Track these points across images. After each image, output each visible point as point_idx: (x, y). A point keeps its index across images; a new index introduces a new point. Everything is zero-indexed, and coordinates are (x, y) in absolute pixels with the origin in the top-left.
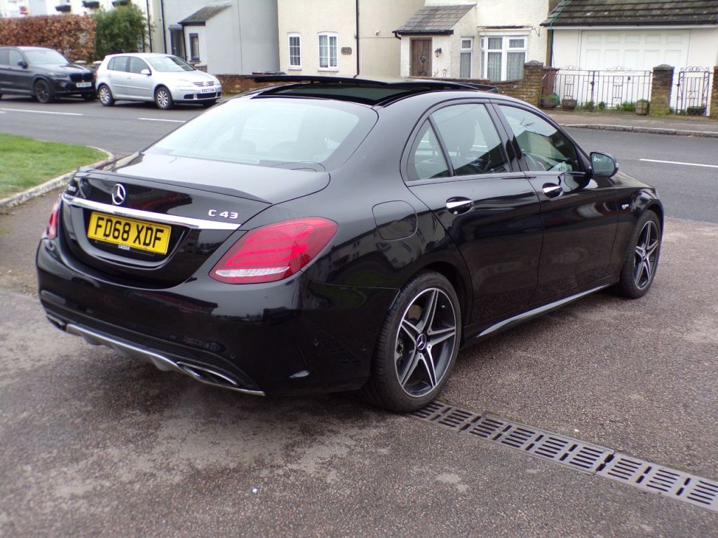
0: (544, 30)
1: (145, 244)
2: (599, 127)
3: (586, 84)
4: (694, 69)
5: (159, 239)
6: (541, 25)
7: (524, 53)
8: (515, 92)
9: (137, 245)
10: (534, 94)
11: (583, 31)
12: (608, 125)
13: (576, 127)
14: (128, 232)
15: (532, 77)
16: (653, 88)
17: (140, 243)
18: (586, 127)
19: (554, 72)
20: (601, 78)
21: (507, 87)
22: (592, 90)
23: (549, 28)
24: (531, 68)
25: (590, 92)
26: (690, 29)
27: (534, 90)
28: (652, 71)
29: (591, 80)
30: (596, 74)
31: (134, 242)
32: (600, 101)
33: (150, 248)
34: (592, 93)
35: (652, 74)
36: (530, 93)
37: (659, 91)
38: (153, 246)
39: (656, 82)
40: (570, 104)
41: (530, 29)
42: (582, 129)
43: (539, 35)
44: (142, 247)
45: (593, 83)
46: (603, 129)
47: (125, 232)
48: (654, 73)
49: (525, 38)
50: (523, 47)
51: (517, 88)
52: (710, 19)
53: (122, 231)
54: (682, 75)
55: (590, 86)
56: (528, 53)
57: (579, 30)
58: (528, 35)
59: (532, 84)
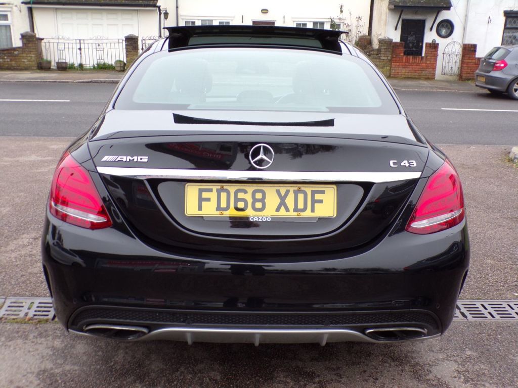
0: (24, 8)
1: (296, 209)
2: (101, 81)
3: (75, 50)
4: (152, 38)
5: (321, 201)
6: (22, 3)
7: (9, 26)
8: (16, 57)
9: (283, 213)
10: (33, 58)
11: (57, 9)
12: (107, 80)
13: (83, 82)
14: (262, 200)
15: (30, 45)
16: (127, 52)
17: (287, 210)
18: (91, 82)
19: (40, 41)
20: (86, 45)
21: (10, 53)
22: (81, 54)
23: (30, 6)
24: (28, 37)
25: (79, 55)
26: (137, 10)
27: (33, 55)
28: (124, 39)
29: (78, 47)
30: (82, 42)
31: (278, 210)
32: (79, 62)
33: (308, 213)
34: (81, 57)
35: (124, 42)
36: (29, 58)
37: (131, 53)
38: (313, 210)
39: (128, 47)
40: (64, 65)
41: (11, 6)
42: (88, 84)
43: (20, 11)
44: (292, 214)
45: (80, 49)
46: (104, 83)
47: (255, 200)
48: (125, 41)
49: (9, 14)
50: (8, 20)
51: (18, 54)
52: (151, 4)
53: (250, 201)
54: (144, 42)
55: (78, 51)
56: (13, 26)
57: (53, 8)
58: (10, 11)
59: (31, 50)
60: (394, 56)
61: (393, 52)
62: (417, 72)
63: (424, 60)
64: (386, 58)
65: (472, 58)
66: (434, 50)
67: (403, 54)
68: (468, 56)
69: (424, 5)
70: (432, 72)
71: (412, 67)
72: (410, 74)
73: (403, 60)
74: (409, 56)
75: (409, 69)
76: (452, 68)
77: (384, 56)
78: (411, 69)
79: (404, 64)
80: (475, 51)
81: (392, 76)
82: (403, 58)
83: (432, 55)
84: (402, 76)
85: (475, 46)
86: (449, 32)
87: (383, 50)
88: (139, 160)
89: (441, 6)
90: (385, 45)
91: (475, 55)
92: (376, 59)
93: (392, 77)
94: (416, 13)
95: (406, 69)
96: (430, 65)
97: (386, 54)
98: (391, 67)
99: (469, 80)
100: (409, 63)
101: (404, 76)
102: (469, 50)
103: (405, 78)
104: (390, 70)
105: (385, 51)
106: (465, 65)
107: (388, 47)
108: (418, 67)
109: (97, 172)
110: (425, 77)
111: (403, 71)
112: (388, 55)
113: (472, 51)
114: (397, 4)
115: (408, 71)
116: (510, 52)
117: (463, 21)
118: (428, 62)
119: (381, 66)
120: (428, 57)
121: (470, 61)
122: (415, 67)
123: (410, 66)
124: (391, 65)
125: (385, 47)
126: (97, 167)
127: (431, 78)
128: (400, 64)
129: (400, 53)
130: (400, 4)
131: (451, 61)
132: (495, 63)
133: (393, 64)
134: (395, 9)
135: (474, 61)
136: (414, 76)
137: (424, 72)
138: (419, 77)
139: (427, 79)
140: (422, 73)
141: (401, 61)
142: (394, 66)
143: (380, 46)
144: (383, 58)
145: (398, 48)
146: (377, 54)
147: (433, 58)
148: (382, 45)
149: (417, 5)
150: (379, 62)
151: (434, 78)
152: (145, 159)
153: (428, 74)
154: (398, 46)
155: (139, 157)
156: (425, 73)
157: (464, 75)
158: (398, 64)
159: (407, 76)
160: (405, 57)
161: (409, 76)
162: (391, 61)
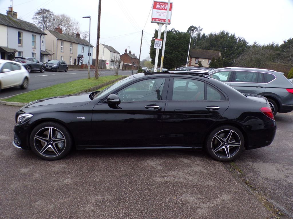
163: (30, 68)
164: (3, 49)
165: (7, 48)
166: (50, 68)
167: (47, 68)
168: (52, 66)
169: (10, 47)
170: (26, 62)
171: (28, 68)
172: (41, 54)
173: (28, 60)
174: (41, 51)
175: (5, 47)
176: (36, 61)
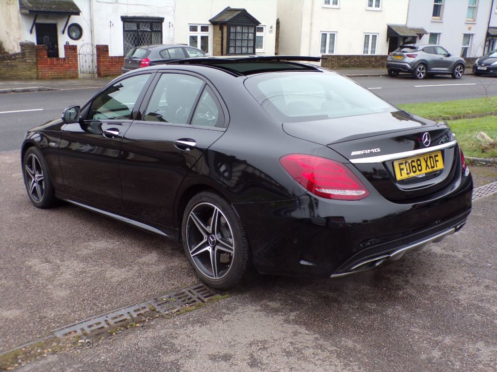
9: (428, 171)
17: (429, 168)
31: (426, 169)
33: (435, 169)
38: (436, 166)
44: (431, 170)
47: (418, 166)
60: (39, 59)
61: (37, 55)
62: (62, 72)
63: (66, 61)
64: (31, 61)
65: (106, 57)
66: (73, 51)
67: (46, 57)
68: (103, 55)
69: (56, 10)
70: (75, 72)
71: (57, 68)
72: (56, 74)
73: (47, 62)
74: (52, 58)
75: (54, 70)
76: (89, 66)
77: (29, 60)
78: (56, 70)
79: (49, 66)
80: (107, 51)
81: (39, 77)
82: (47, 60)
83: (72, 56)
84: (50, 77)
85: (106, 47)
86: (79, 34)
87: (27, 54)
88: (375, 151)
89: (71, 11)
90: (29, 48)
91: (108, 54)
92: (22, 62)
93: (41, 79)
94: (47, 18)
95: (52, 70)
96: (73, 65)
97: (31, 57)
98: (38, 69)
99: (107, 76)
100: (54, 64)
101: (51, 77)
102: (102, 50)
103: (52, 78)
104: (37, 72)
105: (30, 55)
106: (101, 64)
107: (31, 51)
108: (62, 67)
109: (351, 163)
110: (70, 76)
111: (50, 72)
112: (32, 58)
113: (106, 51)
114: (31, 9)
115: (53, 72)
116: (150, 51)
117: (89, 23)
118: (71, 63)
119: (28, 69)
120: (70, 58)
121: (105, 60)
122: (59, 67)
123: (55, 68)
124: (37, 67)
125: (29, 51)
126: (350, 160)
127: (75, 77)
128: (46, 66)
129: (44, 56)
130: (34, 9)
131: (87, 61)
132: (141, 61)
133: (39, 66)
134: (30, 14)
135: (108, 60)
136: (60, 77)
137: (68, 72)
138: (64, 76)
139: (72, 78)
140: (66, 73)
141: (46, 63)
142: (40, 68)
143: (22, 50)
144: (29, 61)
145: (41, 51)
146: (23, 58)
147: (74, 58)
148: (26, 48)
149: (49, 10)
150: (26, 65)
151: (78, 77)
152: (379, 150)
153: (72, 74)
154: (41, 49)
155: (375, 150)
156: (70, 73)
157: (102, 72)
158: (43, 66)
159: (54, 77)
160: (49, 59)
161: (56, 77)
162: (36, 63)
163: (423, 69)
164: (394, 29)
165: (405, 27)
166: (486, 69)
167: (479, 68)
168: (489, 65)
169: (411, 25)
170: (416, 55)
171: (420, 69)
172: (488, 35)
173: (423, 50)
174: (489, 28)
175: (399, 27)
176: (444, 52)
